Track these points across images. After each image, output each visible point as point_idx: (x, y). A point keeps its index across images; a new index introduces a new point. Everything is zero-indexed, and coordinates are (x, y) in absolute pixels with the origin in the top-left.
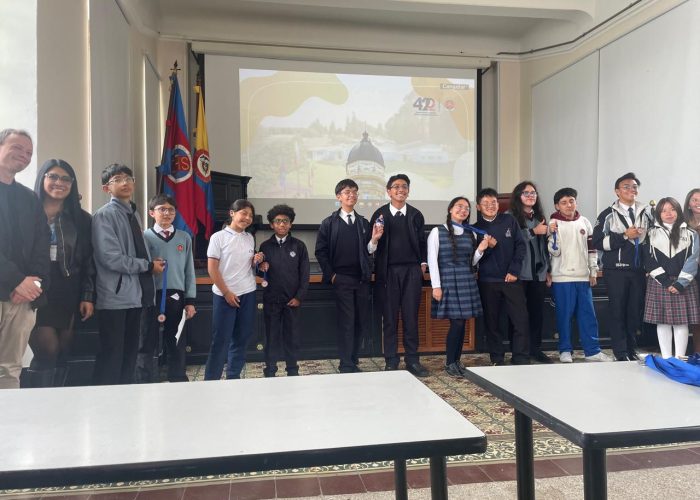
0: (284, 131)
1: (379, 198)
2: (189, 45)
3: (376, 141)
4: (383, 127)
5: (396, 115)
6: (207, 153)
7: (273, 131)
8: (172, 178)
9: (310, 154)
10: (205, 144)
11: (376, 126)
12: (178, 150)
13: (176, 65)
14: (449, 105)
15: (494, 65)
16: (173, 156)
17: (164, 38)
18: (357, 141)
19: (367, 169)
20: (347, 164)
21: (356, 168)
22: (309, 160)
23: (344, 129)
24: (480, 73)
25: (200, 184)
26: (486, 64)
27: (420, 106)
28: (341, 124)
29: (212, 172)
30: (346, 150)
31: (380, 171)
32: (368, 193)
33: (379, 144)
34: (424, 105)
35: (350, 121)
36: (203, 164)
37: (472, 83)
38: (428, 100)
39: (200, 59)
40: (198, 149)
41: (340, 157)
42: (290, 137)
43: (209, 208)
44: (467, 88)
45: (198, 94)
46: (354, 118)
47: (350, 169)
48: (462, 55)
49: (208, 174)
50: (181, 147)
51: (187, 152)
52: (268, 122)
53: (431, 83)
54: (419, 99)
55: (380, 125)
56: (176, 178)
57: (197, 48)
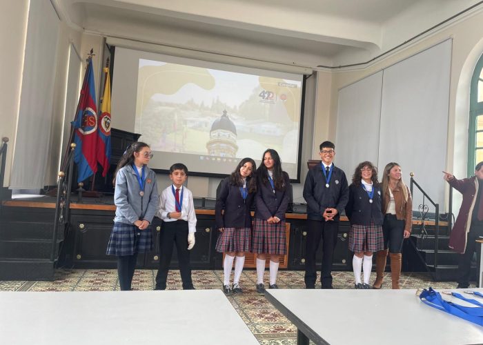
0: (167, 104)
1: (231, 157)
2: (105, 39)
3: (233, 117)
4: (238, 108)
5: (247, 101)
6: (109, 115)
7: (160, 104)
8: (81, 131)
9: (185, 122)
10: (109, 110)
11: (232, 107)
12: (88, 112)
13: (92, 51)
14: (283, 97)
15: (315, 73)
16: (83, 116)
17: (87, 32)
18: (219, 116)
19: (224, 135)
20: (211, 131)
21: (217, 134)
22: (184, 126)
23: (210, 107)
24: (305, 78)
25: (102, 136)
26: (309, 72)
27: (264, 97)
28: (209, 104)
29: (112, 129)
30: (211, 121)
31: (235, 138)
32: (224, 152)
33: (234, 119)
34: (266, 95)
35: (215, 102)
36: (106, 122)
37: (299, 84)
38: (269, 93)
39: (112, 49)
40: (103, 112)
41: (206, 126)
42: (172, 109)
43: (107, 154)
44: (296, 86)
45: (107, 73)
46: (218, 101)
47: (212, 134)
48: (294, 65)
49: (109, 130)
50: (90, 109)
51: (94, 113)
52: (157, 97)
53: (272, 82)
54: (264, 91)
55: (235, 107)
56: (84, 131)
57: (110, 41)
